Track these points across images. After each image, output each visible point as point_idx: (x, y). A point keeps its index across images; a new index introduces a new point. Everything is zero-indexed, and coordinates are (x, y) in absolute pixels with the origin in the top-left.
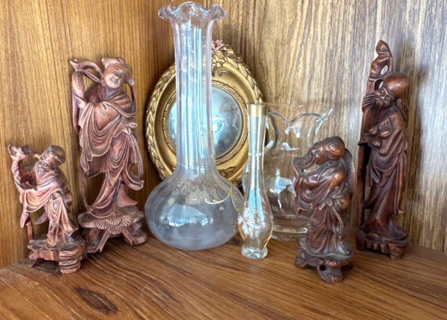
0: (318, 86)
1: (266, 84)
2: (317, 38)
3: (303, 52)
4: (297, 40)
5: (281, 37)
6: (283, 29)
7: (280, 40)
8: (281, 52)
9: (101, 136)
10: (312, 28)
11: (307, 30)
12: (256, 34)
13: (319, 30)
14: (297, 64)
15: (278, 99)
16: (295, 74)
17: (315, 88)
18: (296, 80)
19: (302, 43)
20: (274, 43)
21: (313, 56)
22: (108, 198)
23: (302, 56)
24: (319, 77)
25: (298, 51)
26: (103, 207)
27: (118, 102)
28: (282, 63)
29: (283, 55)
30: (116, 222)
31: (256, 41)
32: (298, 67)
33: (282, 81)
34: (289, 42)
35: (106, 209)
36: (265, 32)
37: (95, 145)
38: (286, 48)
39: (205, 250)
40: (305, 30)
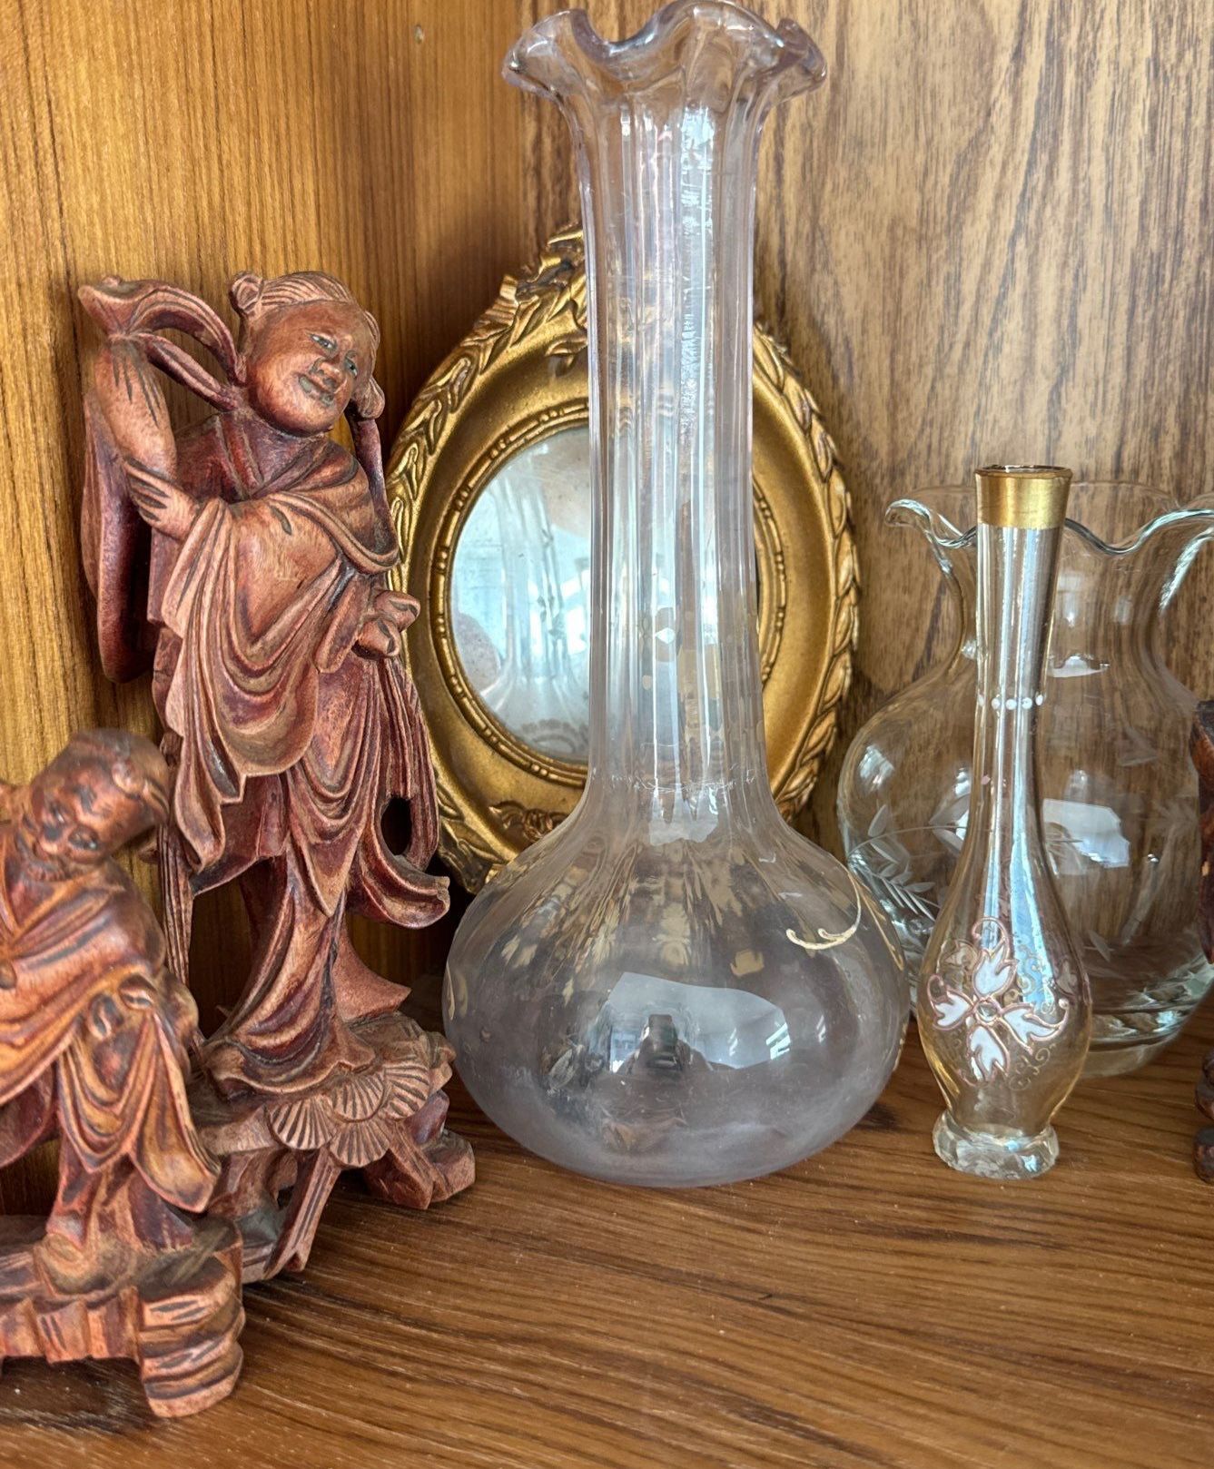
0: (1097, 407)
1: (845, 413)
2: (1088, 206)
3: (1021, 268)
4: (995, 217)
5: (916, 206)
6: (926, 174)
7: (914, 223)
8: (914, 274)
9: (259, 674)
10: (1064, 163)
11: (1039, 175)
12: (790, 196)
13: (1097, 170)
14: (995, 321)
15: (903, 474)
16: (985, 362)
17: (1082, 421)
18: (988, 389)
19: (1019, 228)
20: (884, 235)
21: (1069, 282)
22: (306, 987)
23: (1019, 289)
24: (1101, 369)
25: (999, 263)
26: (287, 1036)
27: (332, 494)
28: (921, 318)
29: (926, 284)
30: (365, 1099)
31: (790, 230)
32: (997, 335)
33: (919, 394)
34: (954, 226)
35: (301, 1045)
36: (835, 187)
37: (239, 721)
38: (942, 252)
39: (779, 1174)
40: (1029, 173)
